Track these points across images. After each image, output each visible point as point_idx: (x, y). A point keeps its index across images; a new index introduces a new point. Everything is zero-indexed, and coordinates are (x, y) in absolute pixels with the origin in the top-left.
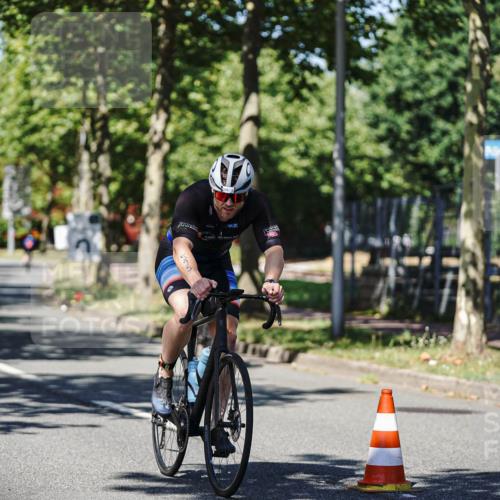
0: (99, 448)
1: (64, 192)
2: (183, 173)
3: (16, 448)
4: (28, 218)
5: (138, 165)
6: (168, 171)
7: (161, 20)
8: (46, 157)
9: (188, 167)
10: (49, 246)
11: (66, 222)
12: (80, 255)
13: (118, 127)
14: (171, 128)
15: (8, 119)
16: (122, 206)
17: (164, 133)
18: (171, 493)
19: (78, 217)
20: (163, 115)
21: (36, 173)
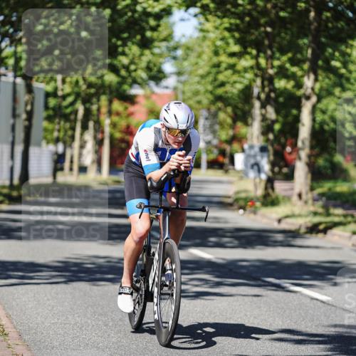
0: (266, 311)
1: (242, 129)
2: (326, 117)
3: (207, 310)
4: (216, 147)
5: (294, 112)
6: (316, 116)
7: (312, 9)
8: (229, 105)
9: (329, 113)
10: (231, 167)
11: (243, 151)
12: (252, 174)
13: (281, 84)
14: (318, 86)
15: (203, 77)
16: (283, 140)
17: (313, 89)
18: (316, 344)
19: (251, 147)
20: (312, 77)
21: (222, 116)
